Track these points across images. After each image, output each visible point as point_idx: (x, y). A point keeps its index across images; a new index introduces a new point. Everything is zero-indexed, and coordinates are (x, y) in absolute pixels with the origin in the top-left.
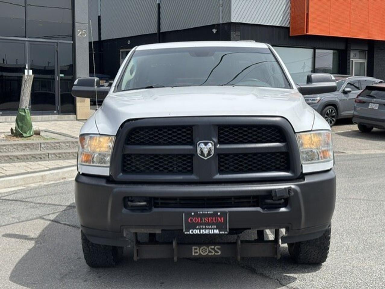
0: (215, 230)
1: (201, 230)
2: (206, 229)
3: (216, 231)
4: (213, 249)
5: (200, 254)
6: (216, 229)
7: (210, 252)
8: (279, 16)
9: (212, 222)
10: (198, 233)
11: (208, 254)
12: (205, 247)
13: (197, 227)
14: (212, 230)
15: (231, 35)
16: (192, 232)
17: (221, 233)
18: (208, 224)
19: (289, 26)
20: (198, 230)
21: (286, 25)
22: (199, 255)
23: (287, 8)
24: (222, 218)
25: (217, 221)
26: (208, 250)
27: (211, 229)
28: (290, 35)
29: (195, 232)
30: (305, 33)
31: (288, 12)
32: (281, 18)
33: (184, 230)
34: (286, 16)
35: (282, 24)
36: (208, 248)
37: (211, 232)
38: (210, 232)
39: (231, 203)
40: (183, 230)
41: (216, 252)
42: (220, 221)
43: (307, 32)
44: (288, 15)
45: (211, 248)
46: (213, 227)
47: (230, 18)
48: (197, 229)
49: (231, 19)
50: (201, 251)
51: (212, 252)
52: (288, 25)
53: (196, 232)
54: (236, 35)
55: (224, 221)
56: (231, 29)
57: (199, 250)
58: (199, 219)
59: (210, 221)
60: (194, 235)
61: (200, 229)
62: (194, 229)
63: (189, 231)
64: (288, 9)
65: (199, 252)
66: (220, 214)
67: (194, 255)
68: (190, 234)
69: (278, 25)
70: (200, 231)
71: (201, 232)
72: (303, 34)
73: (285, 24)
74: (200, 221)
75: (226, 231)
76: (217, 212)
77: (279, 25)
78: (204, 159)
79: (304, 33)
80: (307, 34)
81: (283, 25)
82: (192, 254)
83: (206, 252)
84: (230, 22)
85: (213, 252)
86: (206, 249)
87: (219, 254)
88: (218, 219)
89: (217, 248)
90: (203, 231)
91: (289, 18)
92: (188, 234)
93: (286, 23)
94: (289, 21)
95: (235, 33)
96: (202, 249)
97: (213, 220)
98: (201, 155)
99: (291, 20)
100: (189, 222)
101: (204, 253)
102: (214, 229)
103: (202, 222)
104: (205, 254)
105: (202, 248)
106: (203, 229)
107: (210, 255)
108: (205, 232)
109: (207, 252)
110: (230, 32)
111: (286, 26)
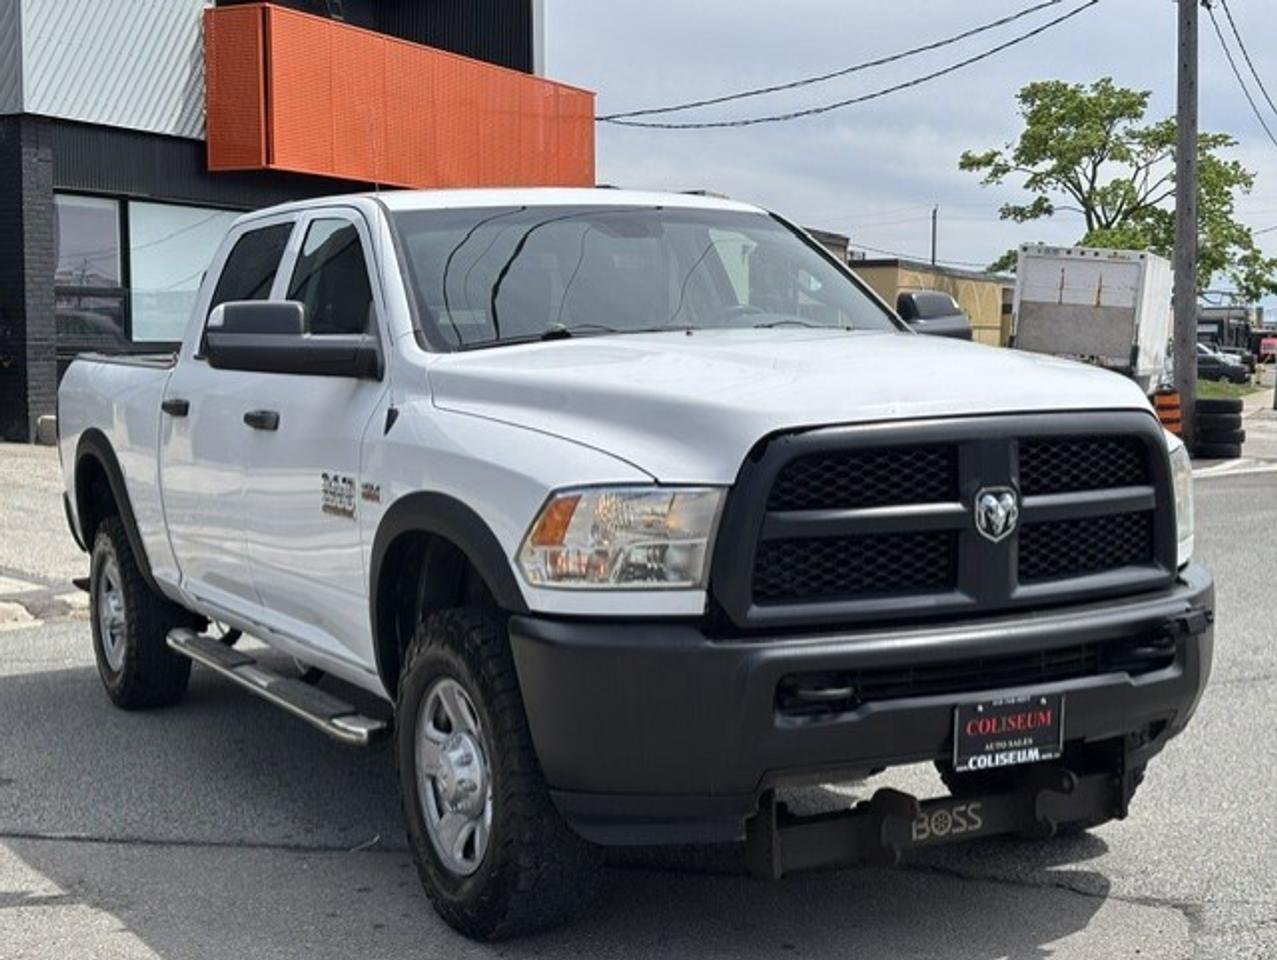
0: (1030, 752)
1: (997, 757)
2: (1008, 749)
3: (1034, 755)
4: (964, 814)
5: (932, 834)
6: (1033, 746)
7: (956, 824)
8: (173, 103)
9: (1024, 727)
10: (990, 764)
11: (950, 831)
12: (943, 811)
13: (987, 747)
14: (1024, 752)
15: (25, 157)
16: (975, 763)
17: (1044, 757)
18: (1015, 735)
19: (202, 137)
20: (990, 757)
21: (195, 132)
22: (928, 838)
23: (194, 78)
24: (1049, 714)
25: (1035, 722)
26: (950, 818)
27: (1021, 748)
28: (211, 167)
29: (982, 761)
30: (264, 163)
31: (198, 90)
32: (179, 111)
33: (955, 761)
34: (192, 102)
35: (183, 130)
36: (951, 813)
37: (1021, 756)
38: (1019, 760)
39: (1039, 668)
40: (952, 760)
41: (972, 822)
42: (1043, 720)
43: (269, 158)
44: (198, 99)
45: (959, 813)
46: (1025, 742)
47: (19, 98)
48: (986, 753)
49: (22, 104)
50: (933, 826)
51: (960, 825)
52: (199, 134)
53: (985, 762)
54: (40, 160)
55: (1052, 720)
56: (23, 136)
57: (929, 825)
58: (994, 721)
59: (1019, 727)
60: (979, 772)
61: (993, 753)
62: (978, 754)
63: (966, 763)
64: (198, 80)
65: (928, 829)
66: (1047, 700)
67: (918, 841)
68: (970, 772)
69: (168, 131)
70: (993, 760)
71: (997, 762)
72: (260, 167)
73: (192, 131)
74: (997, 728)
75: (1057, 750)
76: (1040, 697)
77: (173, 133)
78: (992, 543)
79: (260, 163)
80: (272, 166)
81: (186, 134)
82: (911, 836)
83: (946, 825)
84: (17, 111)
85: (963, 822)
86: (946, 818)
87: (978, 826)
88: (1038, 716)
89: (974, 811)
90: (1002, 756)
91: (201, 112)
92: (965, 773)
93: (194, 126)
94: (202, 119)
95: (34, 150)
96: (937, 819)
97: (1025, 720)
98: (986, 530)
99: (206, 118)
100: (967, 734)
101: (941, 829)
102: (1027, 748)
103: (999, 731)
104: (943, 833)
105: (936, 814)
106: (1001, 751)
107: (956, 834)
108: (1005, 761)
109: (949, 826)
110: (20, 147)
111: (194, 135)
